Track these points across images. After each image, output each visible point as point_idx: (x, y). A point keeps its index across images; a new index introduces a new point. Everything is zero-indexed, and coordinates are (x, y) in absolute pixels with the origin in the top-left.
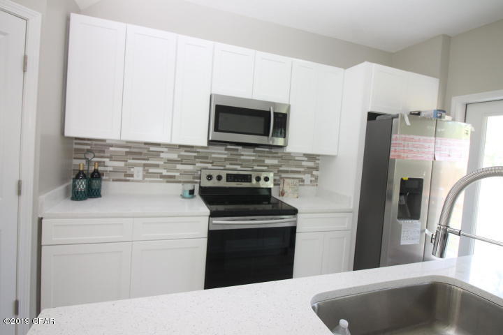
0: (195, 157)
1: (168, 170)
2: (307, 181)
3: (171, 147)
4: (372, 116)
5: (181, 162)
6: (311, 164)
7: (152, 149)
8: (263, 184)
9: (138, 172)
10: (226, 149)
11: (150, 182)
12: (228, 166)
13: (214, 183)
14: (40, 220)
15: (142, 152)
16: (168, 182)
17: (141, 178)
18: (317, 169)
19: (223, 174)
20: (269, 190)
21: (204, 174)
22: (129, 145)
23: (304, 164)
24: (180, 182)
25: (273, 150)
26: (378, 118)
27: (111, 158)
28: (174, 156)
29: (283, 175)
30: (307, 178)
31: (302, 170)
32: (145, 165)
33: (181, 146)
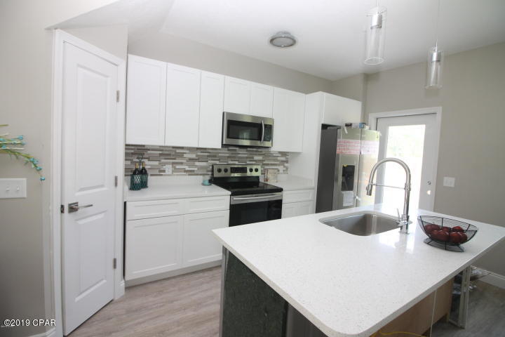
0: (208, 156)
1: (190, 166)
2: (281, 171)
3: (191, 149)
4: (324, 127)
5: (198, 160)
6: (283, 159)
7: (178, 151)
8: (254, 174)
9: (168, 169)
10: (229, 150)
11: (177, 175)
12: (230, 162)
13: (222, 174)
14: (125, 203)
15: (171, 154)
16: (189, 175)
17: (170, 173)
18: (287, 162)
19: (229, 168)
20: (258, 177)
21: (216, 168)
22: (162, 148)
23: (279, 158)
24: (197, 175)
25: (260, 150)
26: (328, 128)
27: (149, 159)
28: (193, 156)
29: (266, 167)
30: (281, 168)
31: (278, 163)
32: (173, 163)
33: (198, 149)
